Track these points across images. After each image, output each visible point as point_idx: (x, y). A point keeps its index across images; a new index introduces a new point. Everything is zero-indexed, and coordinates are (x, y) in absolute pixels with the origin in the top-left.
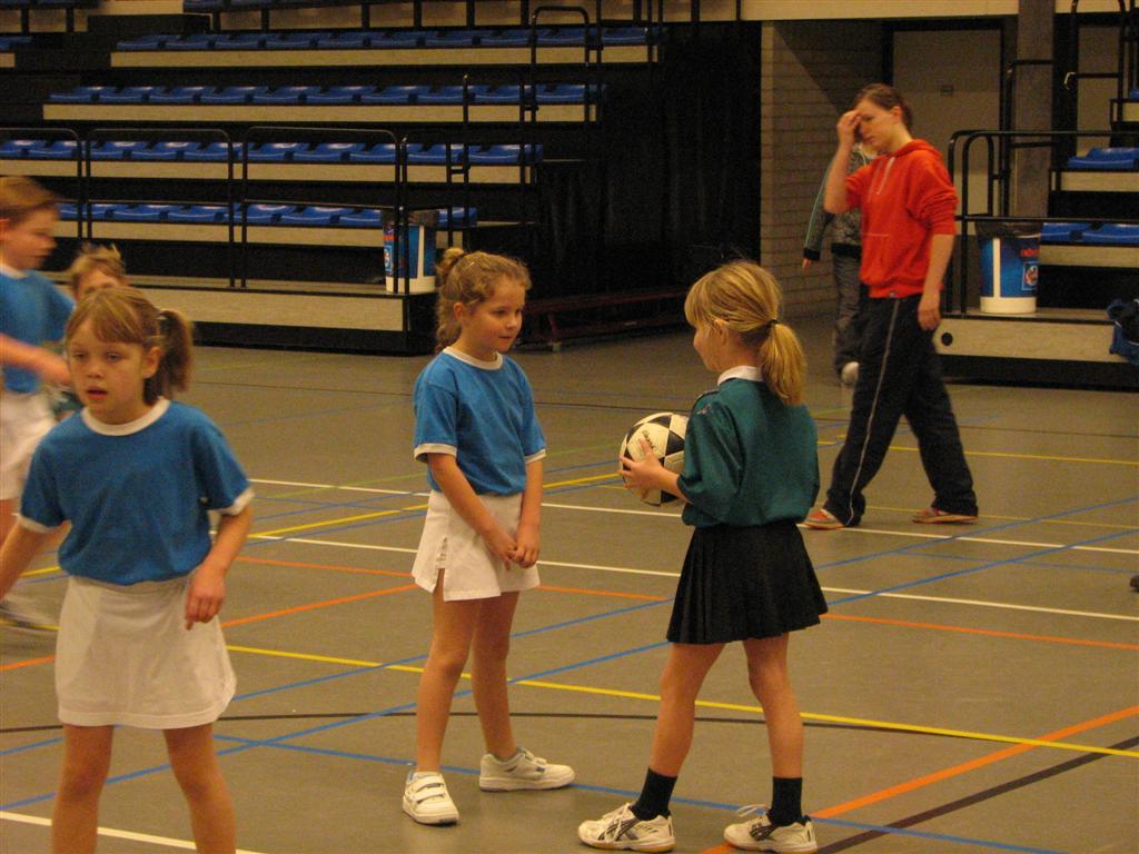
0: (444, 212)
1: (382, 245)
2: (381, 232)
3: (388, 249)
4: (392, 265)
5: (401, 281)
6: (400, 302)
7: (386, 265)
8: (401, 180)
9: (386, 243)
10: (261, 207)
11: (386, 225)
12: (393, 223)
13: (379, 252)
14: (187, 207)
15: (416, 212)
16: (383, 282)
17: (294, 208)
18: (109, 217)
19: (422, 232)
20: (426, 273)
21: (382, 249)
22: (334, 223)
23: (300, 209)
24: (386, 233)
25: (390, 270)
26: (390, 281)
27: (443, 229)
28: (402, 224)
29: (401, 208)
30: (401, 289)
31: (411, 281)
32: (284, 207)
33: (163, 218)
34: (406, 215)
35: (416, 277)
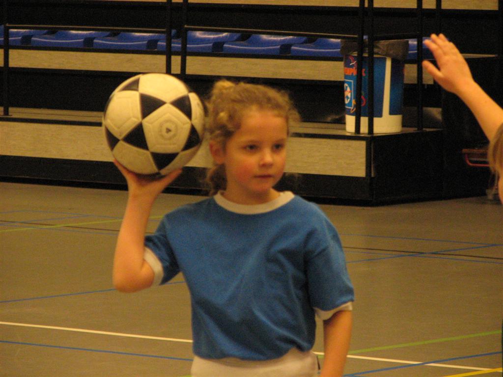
0: (413, 42)
1: (342, 79)
2: (341, 64)
3: (350, 84)
4: (354, 102)
5: (364, 121)
6: (363, 144)
7: (347, 102)
8: (366, 5)
9: (346, 77)
10: (199, 34)
11: (347, 56)
12: (355, 54)
13: (338, 87)
14: (115, 34)
15: (382, 42)
16: (342, 121)
17: (238, 35)
18: (26, 44)
19: (389, 63)
20: (392, 112)
21: (342, 83)
22: (285, 53)
23: (245, 37)
24: (347, 65)
25: (352, 108)
26: (350, 120)
27: (411, 62)
28: (366, 55)
29: (365, 37)
30: (364, 129)
31: (376, 120)
32: (225, 34)
33: (88, 46)
34: (372, 46)
35: (380, 115)
